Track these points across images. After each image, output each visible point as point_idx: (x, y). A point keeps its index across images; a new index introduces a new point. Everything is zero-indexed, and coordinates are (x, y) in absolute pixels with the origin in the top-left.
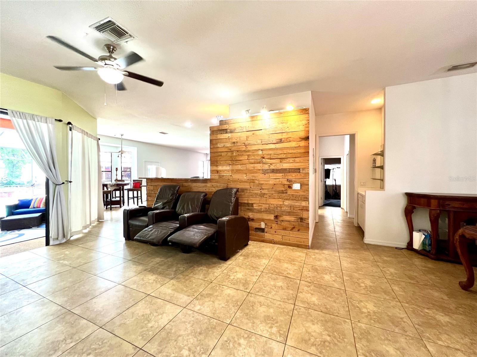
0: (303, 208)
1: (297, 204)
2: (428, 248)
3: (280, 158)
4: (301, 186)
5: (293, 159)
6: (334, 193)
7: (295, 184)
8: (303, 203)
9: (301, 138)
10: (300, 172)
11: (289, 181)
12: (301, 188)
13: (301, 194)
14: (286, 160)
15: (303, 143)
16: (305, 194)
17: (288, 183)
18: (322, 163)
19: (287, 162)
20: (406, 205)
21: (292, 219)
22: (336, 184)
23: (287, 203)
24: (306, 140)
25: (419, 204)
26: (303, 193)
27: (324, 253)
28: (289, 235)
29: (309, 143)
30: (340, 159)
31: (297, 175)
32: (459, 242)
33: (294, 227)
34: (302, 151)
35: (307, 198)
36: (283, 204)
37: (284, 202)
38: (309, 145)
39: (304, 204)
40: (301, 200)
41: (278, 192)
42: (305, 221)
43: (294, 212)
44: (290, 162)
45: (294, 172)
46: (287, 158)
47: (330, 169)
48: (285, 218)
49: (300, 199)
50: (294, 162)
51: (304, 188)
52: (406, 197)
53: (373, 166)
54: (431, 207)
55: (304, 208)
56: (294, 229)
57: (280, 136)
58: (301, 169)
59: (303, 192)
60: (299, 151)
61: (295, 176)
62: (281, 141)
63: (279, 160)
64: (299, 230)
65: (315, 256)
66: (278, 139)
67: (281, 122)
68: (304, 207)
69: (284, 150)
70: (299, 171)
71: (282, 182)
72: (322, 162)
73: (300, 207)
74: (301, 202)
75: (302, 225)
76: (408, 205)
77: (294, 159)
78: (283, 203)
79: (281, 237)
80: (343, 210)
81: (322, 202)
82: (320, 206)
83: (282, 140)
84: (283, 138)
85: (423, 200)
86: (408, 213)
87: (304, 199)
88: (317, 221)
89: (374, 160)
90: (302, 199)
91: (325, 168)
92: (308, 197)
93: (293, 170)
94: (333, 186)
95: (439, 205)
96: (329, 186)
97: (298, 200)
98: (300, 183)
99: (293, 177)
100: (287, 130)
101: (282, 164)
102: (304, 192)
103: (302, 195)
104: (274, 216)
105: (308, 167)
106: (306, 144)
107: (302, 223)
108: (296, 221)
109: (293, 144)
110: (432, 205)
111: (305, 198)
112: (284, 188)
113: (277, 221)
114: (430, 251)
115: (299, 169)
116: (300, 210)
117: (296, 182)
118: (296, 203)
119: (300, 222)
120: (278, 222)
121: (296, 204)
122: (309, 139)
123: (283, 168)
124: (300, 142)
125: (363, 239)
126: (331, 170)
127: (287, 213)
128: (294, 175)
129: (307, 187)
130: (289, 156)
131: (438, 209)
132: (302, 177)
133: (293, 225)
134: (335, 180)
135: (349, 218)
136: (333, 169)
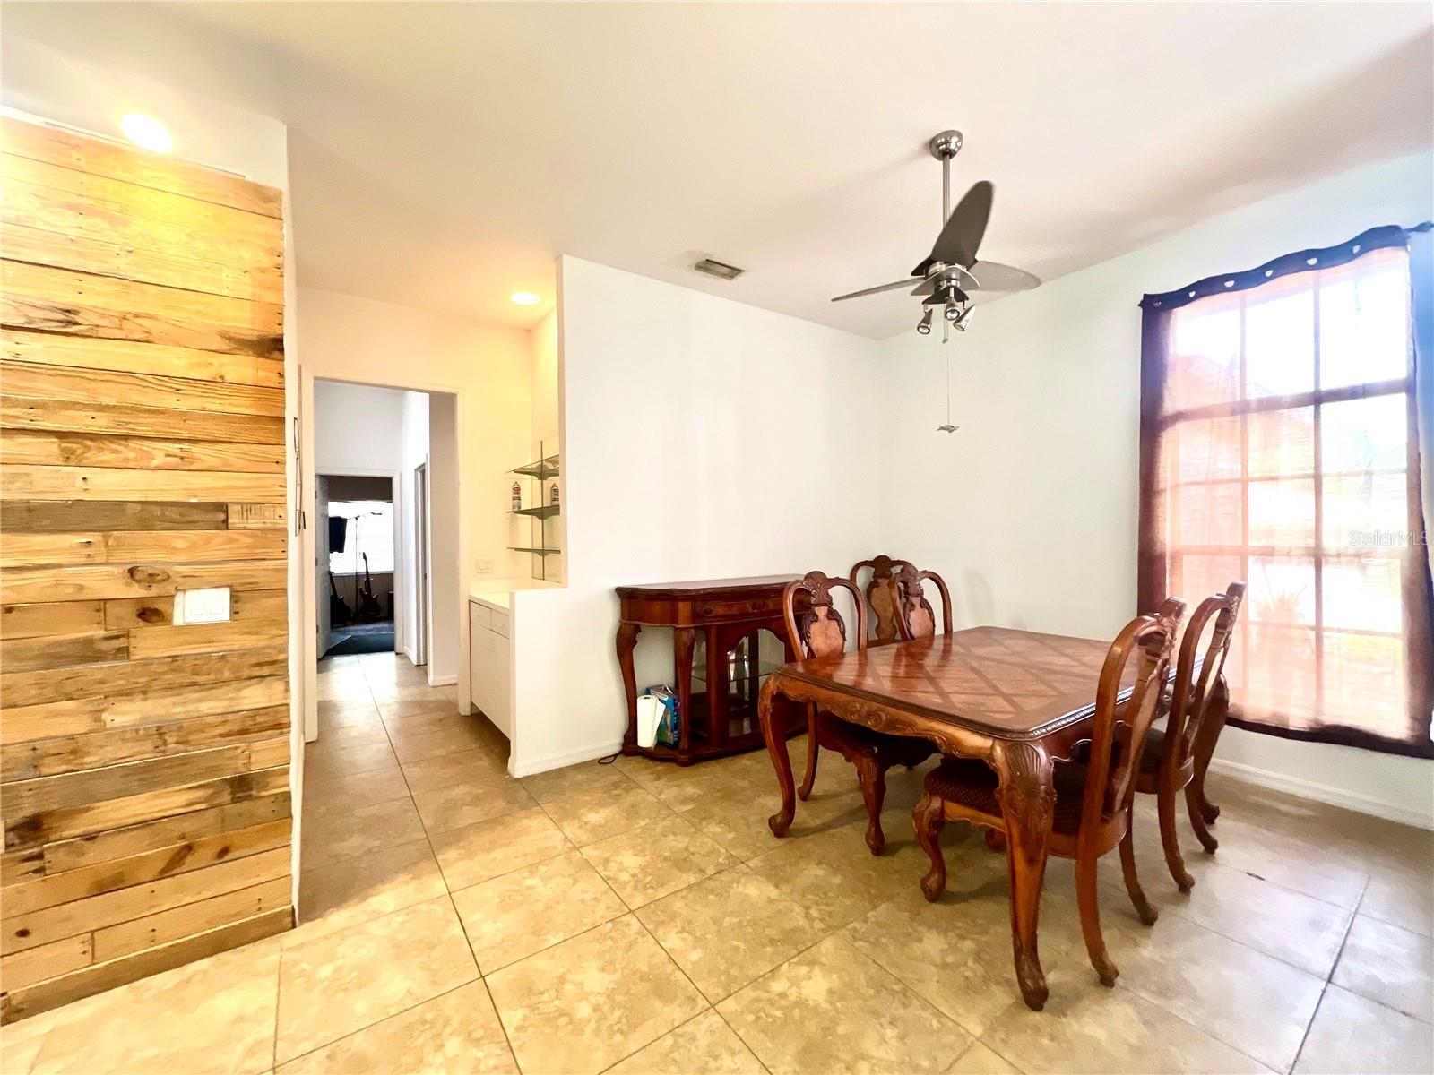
0: (249, 723)
1: (210, 705)
2: (671, 737)
3: (60, 435)
4: (235, 598)
5: (174, 448)
6: (361, 601)
7: (190, 595)
8: (245, 692)
9: (230, 339)
10: (225, 524)
11: (138, 576)
12: (234, 612)
13: (236, 646)
14: (116, 451)
15: (243, 368)
16: (262, 644)
17: (138, 591)
18: (318, 493)
19: (127, 459)
20: (619, 624)
21: (171, 800)
22: (369, 570)
23: (124, 715)
24: (262, 355)
25: (650, 619)
26: (250, 642)
27: (377, 916)
28: (151, 907)
29: (281, 375)
30: (388, 481)
31: (208, 540)
32: (772, 714)
33: (189, 848)
34: (236, 410)
35: (274, 662)
36: (94, 726)
37: (105, 716)
38: (283, 383)
39: (255, 696)
40: (238, 679)
41: (50, 656)
42: (265, 788)
43: (184, 761)
44: (154, 463)
45: (175, 525)
46: (126, 438)
47: (343, 516)
48: (110, 815)
49: (227, 674)
50: (184, 464)
51: (250, 610)
52: (618, 600)
53: (514, 507)
54: (678, 624)
55: (260, 719)
56: (189, 859)
57: (63, 293)
58: (231, 509)
59: (250, 633)
60: (214, 405)
61: (193, 547)
62: (67, 322)
63: (53, 446)
64: (224, 852)
65: (339, 963)
66: (39, 303)
67: (75, 200)
68: (255, 712)
69: (93, 385)
70: (222, 516)
71: (81, 588)
72: (319, 490)
73: (230, 717)
74: (240, 690)
75: (241, 815)
76: (625, 624)
77: (185, 446)
78: (98, 720)
79: (79, 948)
80: (405, 661)
83: (77, 318)
84: (92, 310)
85: (657, 607)
86: (625, 646)
87: (257, 671)
88: (312, 736)
89: (517, 490)
90: (246, 673)
91: (330, 516)
92: (281, 657)
93: (172, 513)
94: (357, 576)
95: (695, 616)
96: (343, 578)
97: (214, 685)
98: (230, 586)
99: (175, 550)
100: (122, 265)
101: (84, 472)
102: (257, 633)
103: (244, 653)
104: (8, 830)
105: (280, 500)
106: (262, 374)
107: (246, 805)
108: (203, 806)
109: (176, 361)
110: (681, 618)
111: (260, 664)
112: (104, 623)
113: (40, 856)
114: (677, 743)
115: (222, 507)
116: (229, 734)
117: (195, 582)
118: (201, 700)
119: (235, 801)
120: (48, 856)
121: (204, 707)
122: (282, 350)
123: (87, 497)
124: (225, 358)
125: (506, 762)
126: (348, 523)
127: (126, 776)
128: (181, 544)
129: (274, 601)
130: (144, 426)
131: (691, 626)
132: (244, 553)
133: (182, 837)
134: (365, 558)
135: (434, 687)
136: (357, 519)
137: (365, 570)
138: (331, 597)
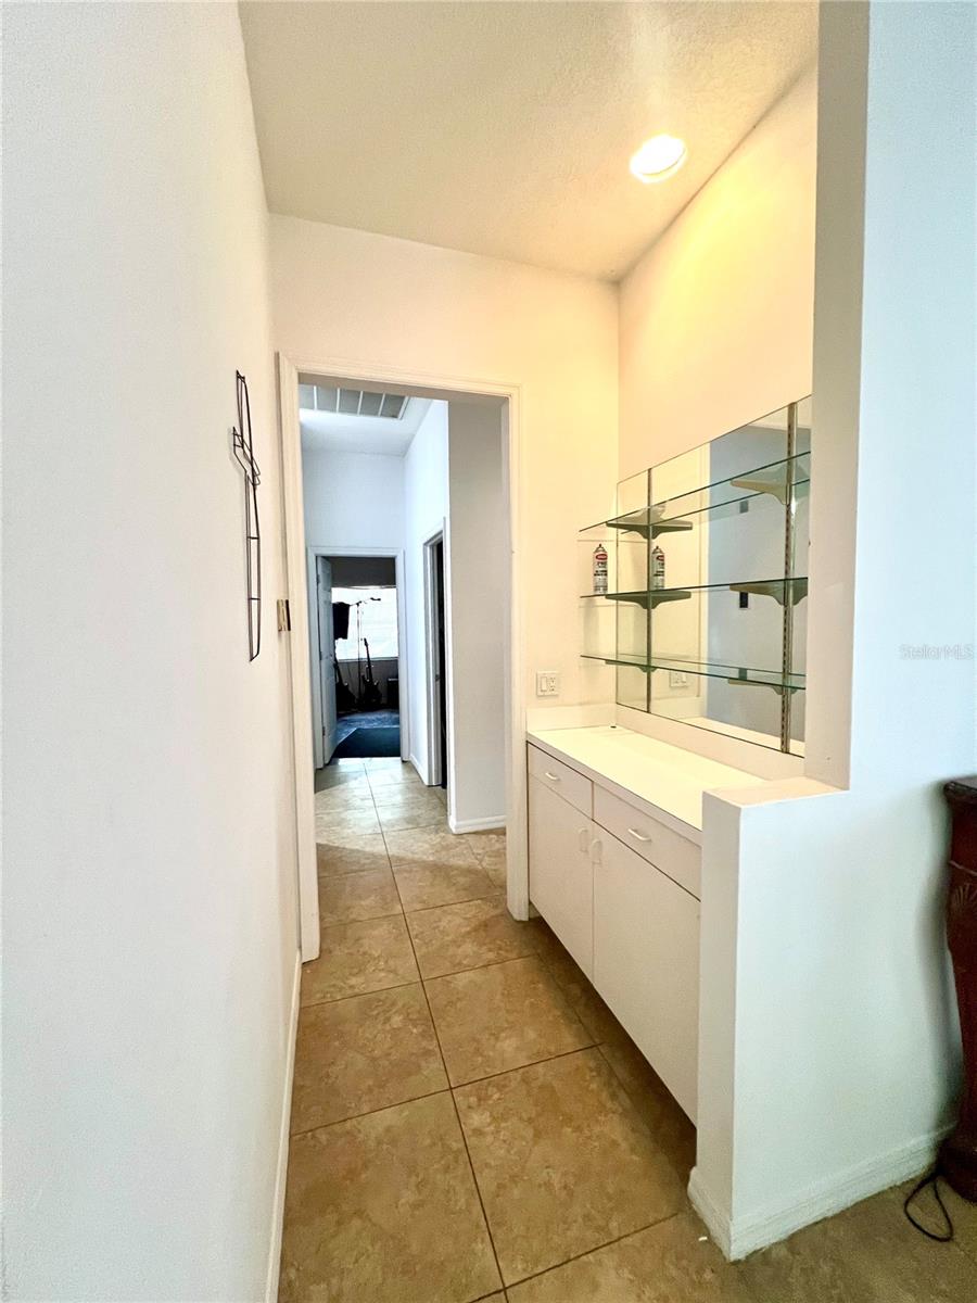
6: (363, 688)
18: (321, 578)
22: (371, 657)
30: (391, 561)
47: (347, 603)
53: (596, 588)
72: (320, 572)
81: (326, 748)
82: (321, 766)
89: (602, 558)
91: (333, 602)
94: (359, 662)
96: (348, 664)
126: (351, 608)
134: (366, 644)
135: (459, 835)
136: (358, 604)
137: (366, 656)
138: (337, 685)
